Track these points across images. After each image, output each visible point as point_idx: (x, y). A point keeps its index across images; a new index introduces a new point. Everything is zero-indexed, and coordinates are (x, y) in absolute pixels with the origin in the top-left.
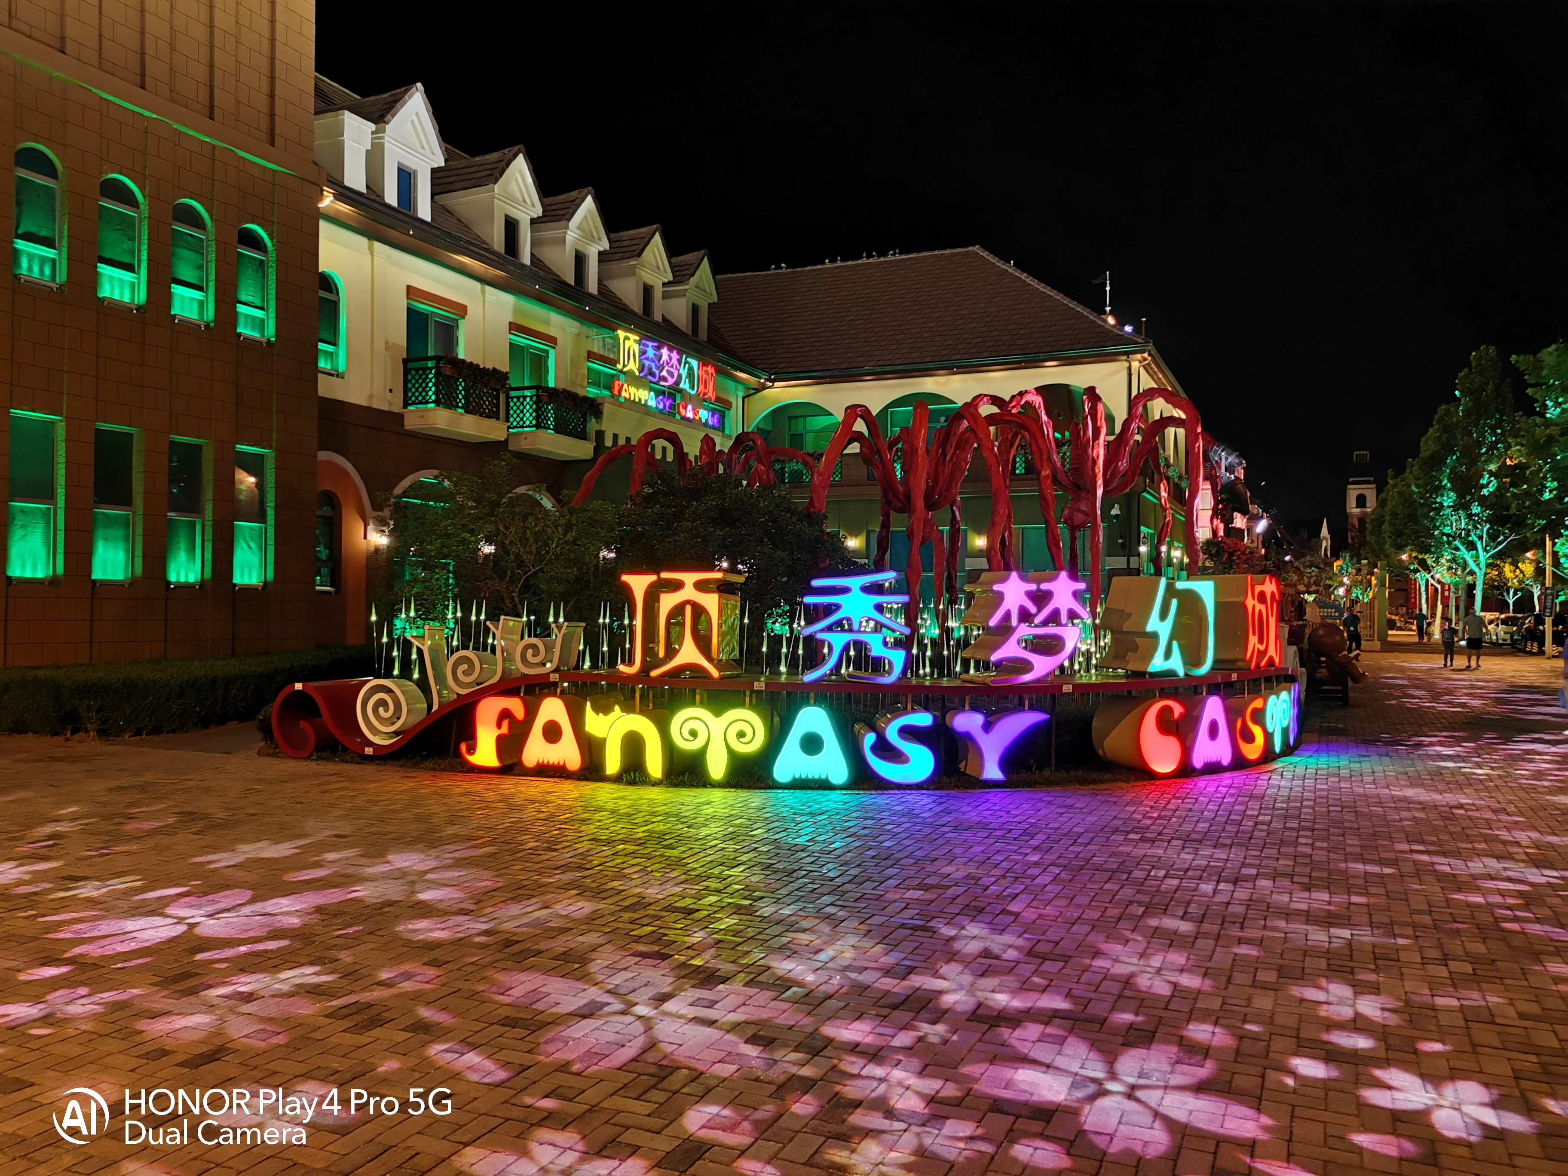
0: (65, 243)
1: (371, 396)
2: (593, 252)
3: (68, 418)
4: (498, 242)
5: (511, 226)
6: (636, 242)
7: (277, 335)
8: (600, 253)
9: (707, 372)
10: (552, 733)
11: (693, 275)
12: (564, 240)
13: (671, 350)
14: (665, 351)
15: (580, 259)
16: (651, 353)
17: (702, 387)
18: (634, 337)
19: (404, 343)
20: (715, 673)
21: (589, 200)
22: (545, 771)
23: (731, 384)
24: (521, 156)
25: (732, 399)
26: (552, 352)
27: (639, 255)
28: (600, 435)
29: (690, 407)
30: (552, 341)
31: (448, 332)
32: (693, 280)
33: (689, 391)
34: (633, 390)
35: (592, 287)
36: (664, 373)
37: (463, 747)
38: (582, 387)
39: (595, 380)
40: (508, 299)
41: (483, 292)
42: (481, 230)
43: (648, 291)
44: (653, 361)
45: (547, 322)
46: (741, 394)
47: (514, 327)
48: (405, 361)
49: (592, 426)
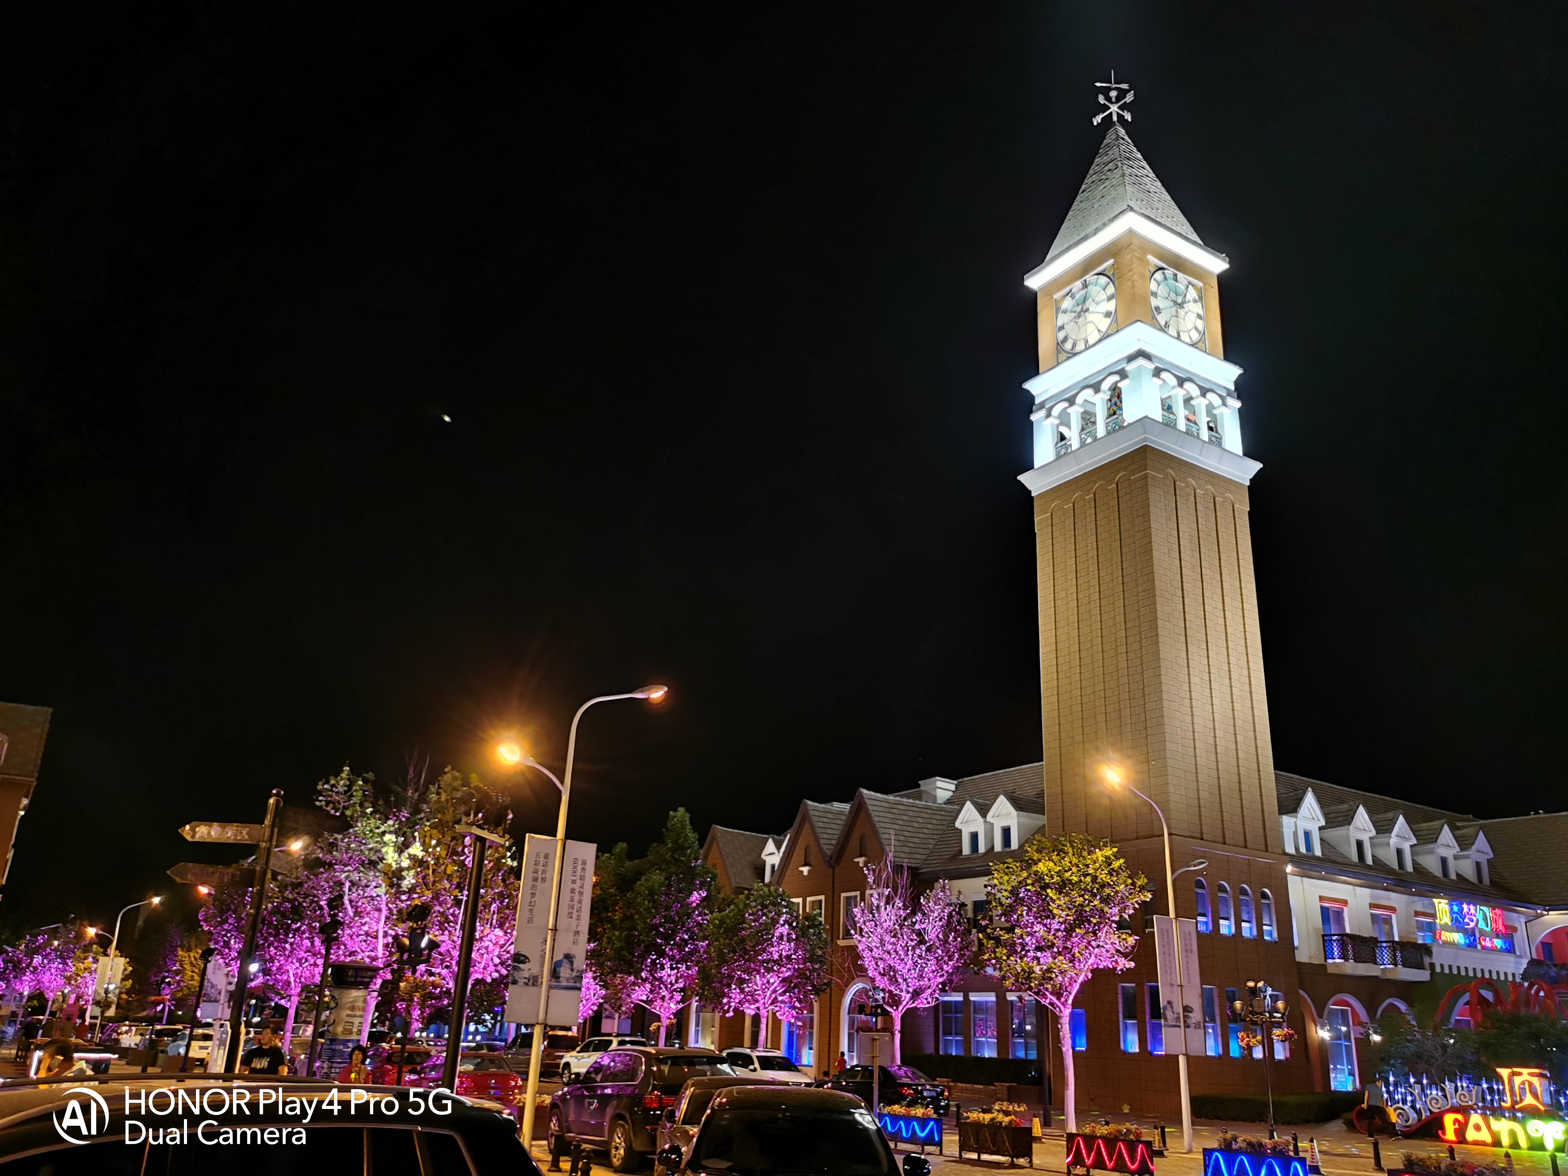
0: (1210, 914)
1: (1310, 957)
2: (1406, 847)
3: (1218, 987)
4: (1355, 857)
5: (1360, 844)
6: (1431, 832)
7: (1279, 937)
8: (1411, 846)
9: (1495, 914)
10: (1477, 1128)
11: (1473, 844)
12: (1388, 844)
13: (1468, 904)
14: (1465, 906)
15: (1399, 852)
16: (1456, 909)
17: (1494, 925)
18: (1444, 901)
19: (1321, 926)
20: (1542, 1108)
21: (1401, 818)
22: (1476, 1143)
23: (1515, 915)
24: (1361, 807)
25: (1517, 925)
26: (1394, 916)
27: (1436, 841)
28: (1432, 966)
29: (1487, 939)
30: (1393, 909)
31: (1339, 915)
32: (1474, 848)
33: (1485, 928)
34: (1447, 934)
35: (1409, 867)
36: (1466, 920)
37: (1440, 1132)
38: (1414, 933)
39: (1421, 927)
40: (1368, 891)
41: (1354, 890)
42: (1343, 850)
43: (1444, 861)
44: (1457, 913)
45: (1389, 899)
46: (1523, 920)
47: (1372, 906)
48: (1323, 936)
49: (1427, 960)
